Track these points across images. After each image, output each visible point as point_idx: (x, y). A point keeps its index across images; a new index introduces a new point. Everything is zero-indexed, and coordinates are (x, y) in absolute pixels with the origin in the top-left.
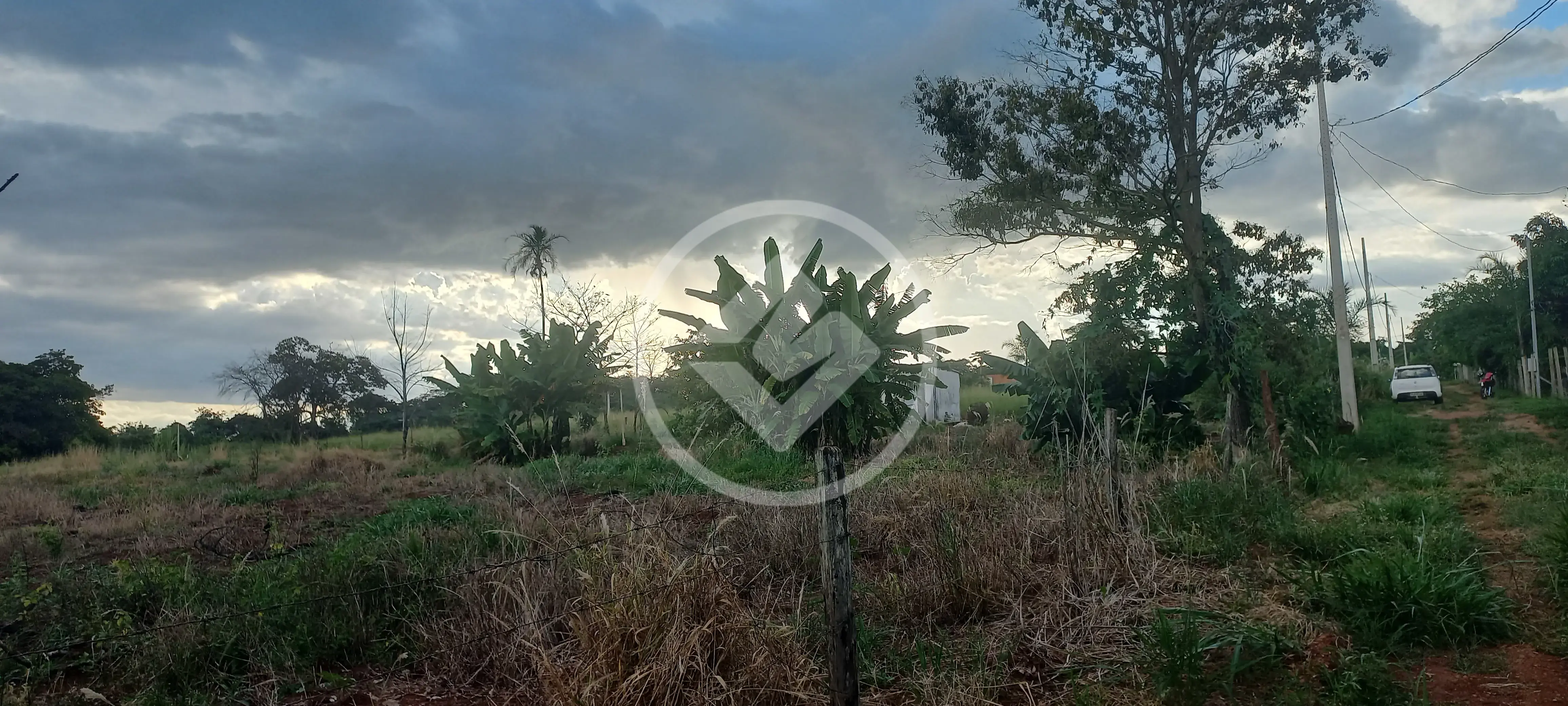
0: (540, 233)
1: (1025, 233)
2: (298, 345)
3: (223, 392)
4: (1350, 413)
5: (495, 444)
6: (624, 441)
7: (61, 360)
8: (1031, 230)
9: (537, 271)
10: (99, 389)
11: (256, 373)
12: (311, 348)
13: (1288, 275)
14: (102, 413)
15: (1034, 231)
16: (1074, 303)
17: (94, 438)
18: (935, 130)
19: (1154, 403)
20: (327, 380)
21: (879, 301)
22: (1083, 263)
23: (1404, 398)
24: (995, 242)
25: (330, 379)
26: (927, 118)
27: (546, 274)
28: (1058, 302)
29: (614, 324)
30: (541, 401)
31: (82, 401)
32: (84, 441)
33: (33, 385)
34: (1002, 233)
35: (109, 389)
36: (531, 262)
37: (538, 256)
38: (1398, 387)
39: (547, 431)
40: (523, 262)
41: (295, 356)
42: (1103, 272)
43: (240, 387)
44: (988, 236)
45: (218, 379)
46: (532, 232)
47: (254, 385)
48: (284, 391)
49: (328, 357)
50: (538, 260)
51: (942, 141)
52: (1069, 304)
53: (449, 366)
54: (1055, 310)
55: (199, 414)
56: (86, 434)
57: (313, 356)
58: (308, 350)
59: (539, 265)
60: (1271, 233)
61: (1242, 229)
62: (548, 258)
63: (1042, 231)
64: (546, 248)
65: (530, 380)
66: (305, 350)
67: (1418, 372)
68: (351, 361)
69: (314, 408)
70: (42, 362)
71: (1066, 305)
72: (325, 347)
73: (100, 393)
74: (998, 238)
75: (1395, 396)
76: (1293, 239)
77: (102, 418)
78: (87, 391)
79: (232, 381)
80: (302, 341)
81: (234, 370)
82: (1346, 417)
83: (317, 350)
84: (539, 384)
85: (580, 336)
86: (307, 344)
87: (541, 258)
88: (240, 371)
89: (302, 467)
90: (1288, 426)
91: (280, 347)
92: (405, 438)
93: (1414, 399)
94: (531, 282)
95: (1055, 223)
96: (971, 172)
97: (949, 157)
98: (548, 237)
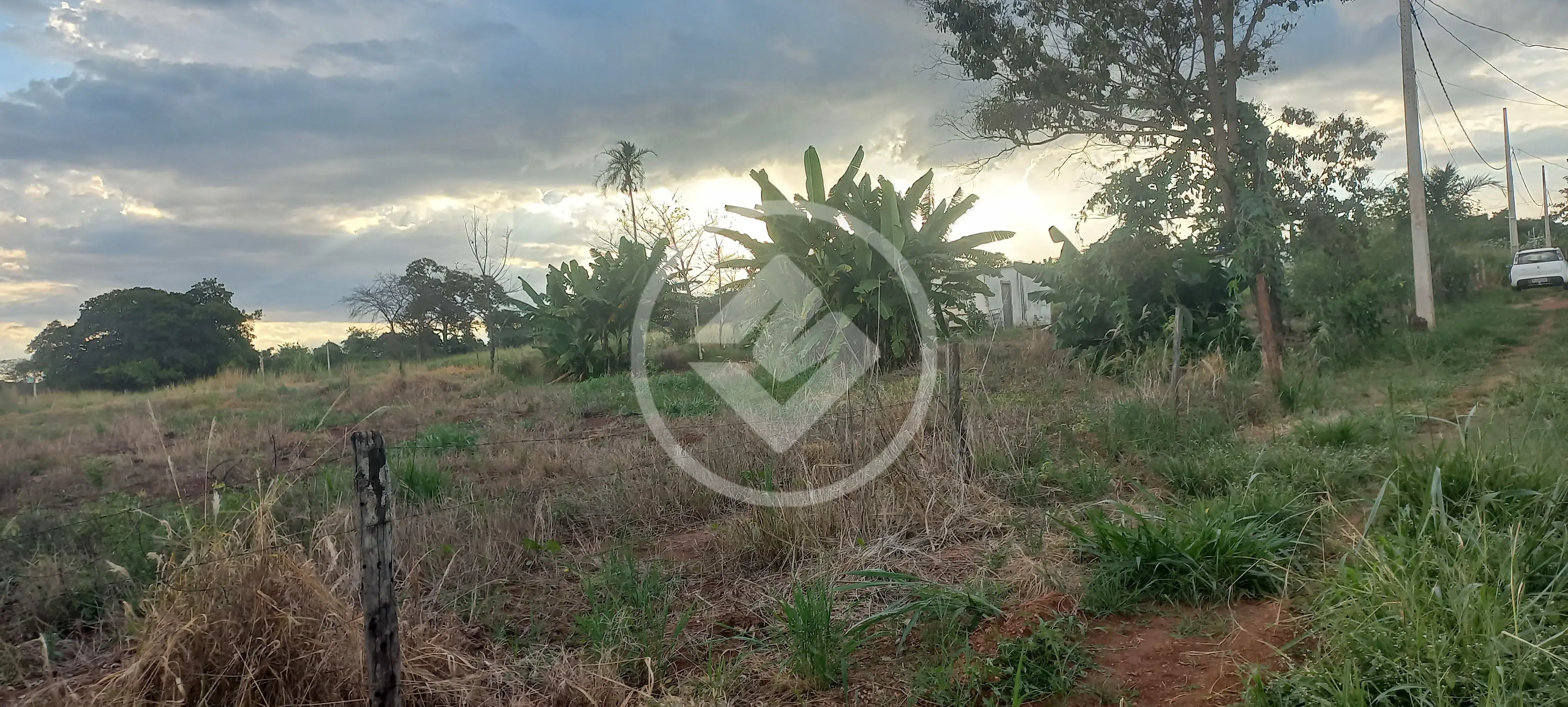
0: (628, 149)
1: (1049, 133)
2: (427, 267)
3: (354, 315)
4: (1425, 309)
5: (572, 362)
6: (701, 355)
7: (213, 288)
8: (1054, 130)
9: (628, 185)
10: (249, 314)
11: (383, 296)
12: (438, 269)
13: (1350, 163)
14: (254, 336)
15: (1057, 131)
16: (1108, 203)
17: (249, 361)
18: (948, 28)
19: (1149, 312)
20: (455, 299)
21: (926, 208)
22: (1119, 161)
23: (1524, 285)
24: (1018, 143)
25: (459, 299)
26: (937, 15)
27: (636, 190)
28: (1091, 204)
29: (697, 238)
30: (612, 319)
31: (234, 326)
32: (239, 364)
33: (191, 313)
34: (1024, 134)
35: (258, 313)
36: (621, 177)
37: (628, 172)
38: (1519, 272)
39: (620, 348)
40: (613, 178)
41: (425, 277)
42: (1132, 170)
43: (369, 309)
44: (1012, 136)
45: (348, 302)
46: (620, 148)
47: (382, 307)
48: (416, 310)
49: (455, 277)
50: (628, 176)
51: (953, 39)
52: (1102, 206)
53: (527, 287)
54: (1089, 212)
55: (350, 334)
56: (241, 358)
57: (441, 276)
58: (436, 271)
59: (628, 181)
60: (1325, 117)
61: (1290, 116)
62: (637, 173)
63: (1066, 130)
64: (635, 163)
65: (600, 300)
66: (433, 271)
67: (1544, 256)
68: (477, 280)
69: (445, 327)
70: (196, 291)
71: (1099, 208)
72: (452, 268)
73: (250, 318)
74: (1020, 137)
75: (1514, 283)
76: (1353, 122)
77: (254, 342)
78: (238, 317)
79: (360, 304)
80: (430, 262)
81: (362, 293)
82: (1419, 314)
83: (445, 270)
84: (608, 303)
85: (649, 253)
86: (435, 265)
87: (631, 174)
88: (368, 294)
89: (383, 390)
90: (1323, 330)
91: (410, 269)
92: (493, 357)
93: (1536, 286)
94: (620, 198)
95: (1079, 121)
96: (985, 71)
97: (960, 55)
98: (637, 151)
